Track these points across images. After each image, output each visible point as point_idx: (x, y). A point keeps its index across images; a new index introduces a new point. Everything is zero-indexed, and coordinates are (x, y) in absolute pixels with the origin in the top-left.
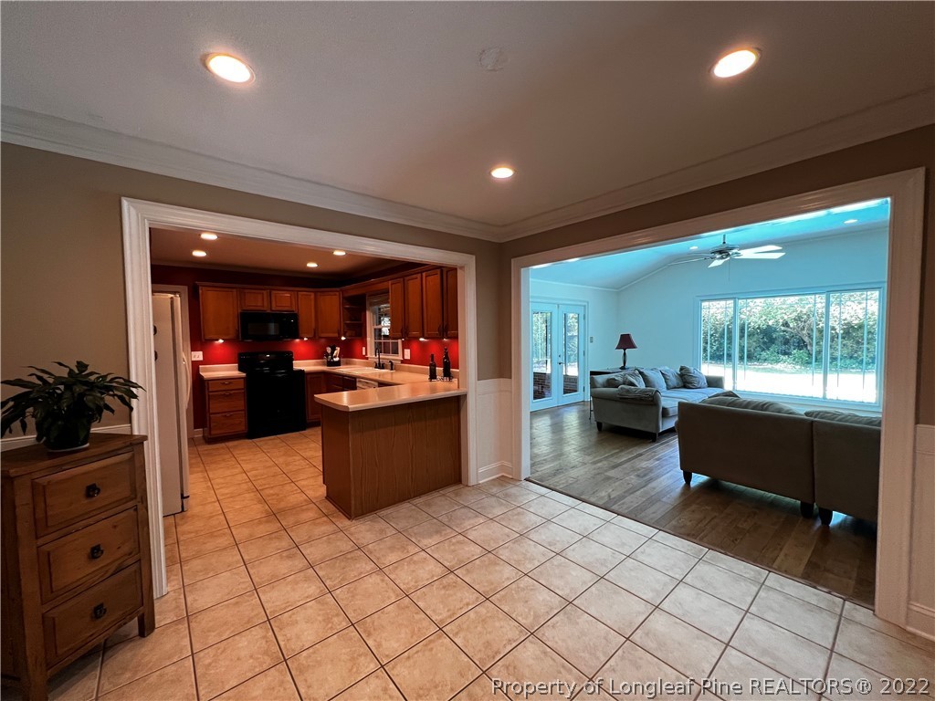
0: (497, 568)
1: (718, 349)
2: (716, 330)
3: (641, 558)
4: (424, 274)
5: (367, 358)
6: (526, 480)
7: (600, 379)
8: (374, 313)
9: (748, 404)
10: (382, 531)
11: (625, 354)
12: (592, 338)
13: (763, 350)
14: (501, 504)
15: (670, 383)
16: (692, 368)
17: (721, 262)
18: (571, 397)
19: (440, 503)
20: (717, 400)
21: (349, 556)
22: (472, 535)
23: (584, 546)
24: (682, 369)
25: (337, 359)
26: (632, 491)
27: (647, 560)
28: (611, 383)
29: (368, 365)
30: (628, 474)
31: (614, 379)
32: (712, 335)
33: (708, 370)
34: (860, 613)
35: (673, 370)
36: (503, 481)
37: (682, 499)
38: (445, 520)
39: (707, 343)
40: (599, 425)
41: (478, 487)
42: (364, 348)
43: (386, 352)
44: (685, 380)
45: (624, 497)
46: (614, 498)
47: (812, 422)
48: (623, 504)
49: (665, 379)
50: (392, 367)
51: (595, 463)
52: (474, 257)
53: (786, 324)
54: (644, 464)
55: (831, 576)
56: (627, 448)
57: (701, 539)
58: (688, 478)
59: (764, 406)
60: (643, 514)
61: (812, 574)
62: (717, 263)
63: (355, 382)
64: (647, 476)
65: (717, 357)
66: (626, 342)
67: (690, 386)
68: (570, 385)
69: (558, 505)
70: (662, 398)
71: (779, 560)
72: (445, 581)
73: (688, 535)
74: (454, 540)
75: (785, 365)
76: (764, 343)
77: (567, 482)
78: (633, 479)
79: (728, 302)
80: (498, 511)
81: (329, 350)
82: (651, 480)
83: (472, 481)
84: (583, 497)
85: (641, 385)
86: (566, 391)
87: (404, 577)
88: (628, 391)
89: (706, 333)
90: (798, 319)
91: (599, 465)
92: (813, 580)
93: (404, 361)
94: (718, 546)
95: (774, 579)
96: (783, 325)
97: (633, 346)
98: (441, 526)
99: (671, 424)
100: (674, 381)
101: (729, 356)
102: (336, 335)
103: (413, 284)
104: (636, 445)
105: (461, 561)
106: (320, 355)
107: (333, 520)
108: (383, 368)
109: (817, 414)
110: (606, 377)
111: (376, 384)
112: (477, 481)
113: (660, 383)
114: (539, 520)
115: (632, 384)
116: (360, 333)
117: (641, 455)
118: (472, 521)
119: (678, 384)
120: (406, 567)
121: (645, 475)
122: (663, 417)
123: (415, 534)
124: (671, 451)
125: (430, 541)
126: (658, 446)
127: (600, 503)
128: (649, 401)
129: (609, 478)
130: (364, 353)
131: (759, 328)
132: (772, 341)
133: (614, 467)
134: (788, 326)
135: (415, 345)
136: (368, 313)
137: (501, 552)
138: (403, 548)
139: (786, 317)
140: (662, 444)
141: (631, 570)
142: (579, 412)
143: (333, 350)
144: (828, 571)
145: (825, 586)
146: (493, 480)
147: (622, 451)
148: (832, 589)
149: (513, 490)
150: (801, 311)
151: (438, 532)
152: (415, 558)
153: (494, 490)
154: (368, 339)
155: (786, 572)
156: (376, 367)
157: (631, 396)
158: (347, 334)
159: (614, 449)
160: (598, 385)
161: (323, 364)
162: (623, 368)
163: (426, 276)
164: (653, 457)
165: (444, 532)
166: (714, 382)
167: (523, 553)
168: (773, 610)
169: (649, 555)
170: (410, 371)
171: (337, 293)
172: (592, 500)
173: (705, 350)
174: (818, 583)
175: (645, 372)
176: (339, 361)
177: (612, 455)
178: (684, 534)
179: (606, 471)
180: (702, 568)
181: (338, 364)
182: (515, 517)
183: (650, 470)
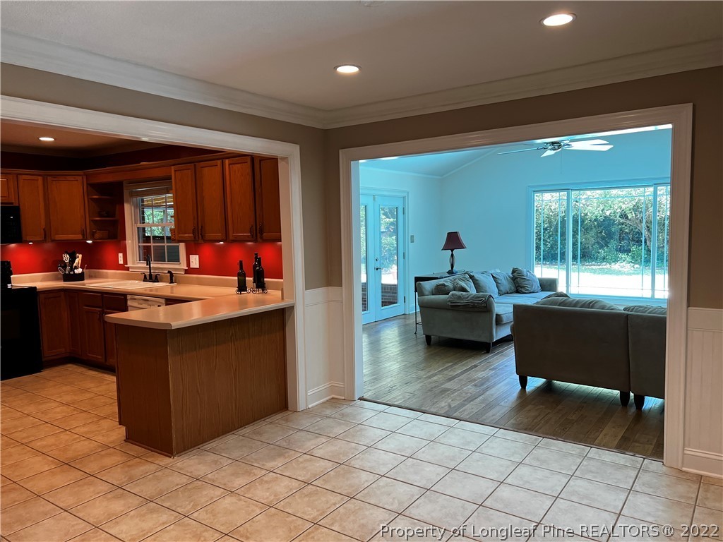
0: (354, 475)
1: (552, 247)
2: (550, 222)
3: (485, 451)
4: (227, 162)
5: (128, 269)
6: (361, 399)
7: (428, 286)
8: (136, 206)
9: (576, 304)
10: (216, 462)
11: (452, 255)
12: (412, 236)
13: (601, 247)
14: (340, 424)
15: (502, 288)
16: (525, 270)
17: (553, 152)
18: (390, 310)
19: (271, 429)
20: (549, 301)
21: (189, 487)
22: (319, 453)
23: (433, 448)
24: (514, 271)
25: (79, 271)
26: (472, 399)
27: (490, 452)
28: (440, 290)
29: (132, 277)
30: (465, 385)
31: (444, 285)
32: (545, 229)
33: (542, 271)
34: (653, 465)
35: (504, 273)
36: (334, 402)
37: (518, 402)
38: (284, 444)
39: (540, 239)
40: (428, 339)
41: (308, 411)
42: (121, 255)
43: (160, 258)
44: (518, 283)
45: (464, 405)
46: (455, 407)
47: (628, 315)
48: (464, 411)
49: (497, 283)
50: (172, 278)
51: (430, 377)
52: (297, 147)
53: (624, 216)
54: (481, 374)
55: (637, 444)
56: (461, 361)
57: (536, 431)
58: (523, 382)
59: (591, 304)
60: (484, 417)
61: (623, 446)
62: (549, 153)
63: (126, 300)
64: (483, 384)
65: (551, 257)
66: (453, 242)
67: (523, 290)
68: (389, 297)
69: (400, 418)
70: (495, 305)
71: (600, 438)
72: (305, 491)
73: (526, 429)
74: (300, 460)
75: (624, 265)
76: (603, 238)
77: (404, 397)
78: (470, 389)
79: (562, 193)
80: (339, 430)
81: (66, 258)
82: (488, 388)
83: (302, 405)
84: (423, 408)
85: (472, 291)
86: (384, 303)
87: (261, 493)
88: (459, 297)
89: (538, 226)
90: (636, 208)
91: (435, 378)
92: (624, 449)
93: (189, 271)
94: (550, 435)
95: (594, 452)
96: (621, 216)
97: (461, 246)
98: (281, 451)
99: (505, 331)
100: (506, 285)
101: (563, 254)
102: (80, 237)
103: (211, 174)
104: (470, 357)
105: (316, 475)
106: (51, 265)
107: (148, 459)
108: (156, 280)
109: (633, 309)
110: (434, 283)
111: (163, 301)
112: (307, 405)
113: (491, 289)
114: (384, 433)
115: (463, 290)
116: (115, 233)
117: (476, 366)
118: (313, 442)
119: (510, 289)
120: (259, 487)
121: (482, 385)
122: (496, 325)
123: (256, 460)
124: (507, 360)
125: (276, 463)
126: (492, 357)
127: (442, 412)
128: (482, 307)
129: (445, 390)
130: (121, 262)
131: (595, 220)
132: (610, 235)
133: (450, 379)
134: (627, 218)
135: (207, 249)
136: (127, 207)
137: (352, 462)
138: (249, 473)
139: (624, 206)
140: (496, 355)
141: (478, 461)
142: (400, 327)
143: (73, 259)
144: (636, 442)
145: (631, 451)
146: (324, 403)
147: (455, 364)
148: (635, 452)
149: (347, 410)
150: (640, 200)
151: (281, 455)
152: (265, 478)
153: (328, 412)
154: (128, 242)
155: (604, 446)
156: (145, 280)
157: (463, 302)
158: (97, 236)
159: (448, 362)
160: (427, 293)
161: (57, 279)
162: (451, 272)
163: (230, 164)
164: (488, 367)
165: (287, 455)
166: (548, 285)
167: (375, 461)
168: (591, 472)
169: (493, 448)
170: (201, 283)
171: (81, 178)
172: (433, 410)
173: (538, 248)
174: (627, 450)
175: (476, 276)
176: (83, 273)
177: (446, 369)
178: (522, 429)
179: (443, 384)
180: (538, 452)
181: (80, 277)
182: (358, 433)
183: (487, 379)
